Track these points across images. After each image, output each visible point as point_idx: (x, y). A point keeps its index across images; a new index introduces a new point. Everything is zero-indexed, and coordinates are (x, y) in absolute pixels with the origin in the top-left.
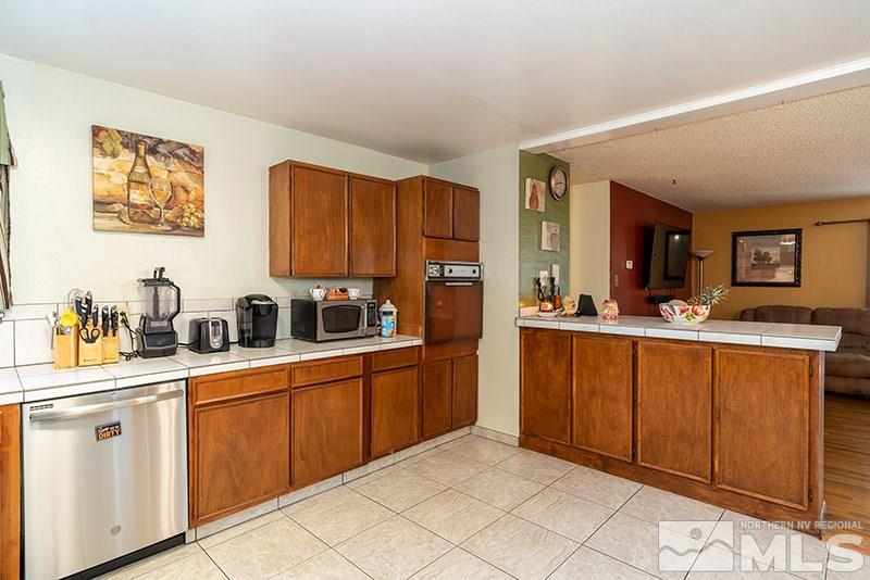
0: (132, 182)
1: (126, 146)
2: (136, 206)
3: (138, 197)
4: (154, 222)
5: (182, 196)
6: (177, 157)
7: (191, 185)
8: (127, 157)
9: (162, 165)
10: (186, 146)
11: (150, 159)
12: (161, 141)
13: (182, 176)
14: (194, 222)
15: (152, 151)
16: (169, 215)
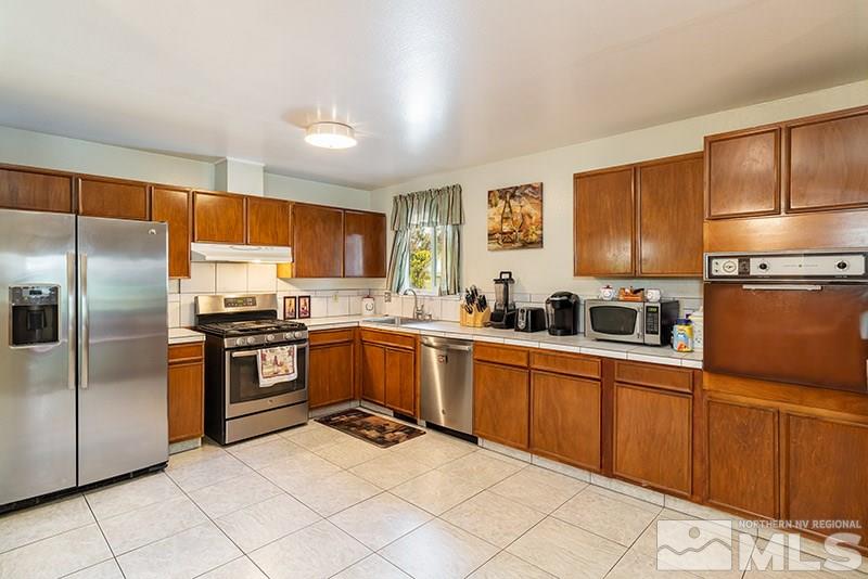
0: (504, 219)
1: (500, 198)
2: (505, 233)
3: (506, 228)
4: (513, 242)
5: (528, 221)
6: (525, 195)
7: (534, 212)
8: (501, 203)
9: (517, 203)
10: (530, 186)
11: (512, 202)
12: (517, 188)
13: (528, 208)
14: (534, 237)
15: (513, 196)
16: (521, 235)
